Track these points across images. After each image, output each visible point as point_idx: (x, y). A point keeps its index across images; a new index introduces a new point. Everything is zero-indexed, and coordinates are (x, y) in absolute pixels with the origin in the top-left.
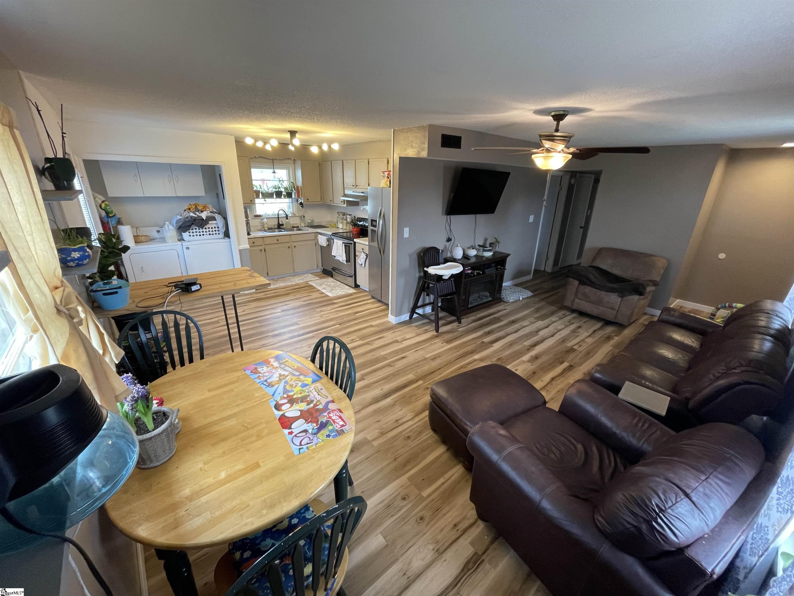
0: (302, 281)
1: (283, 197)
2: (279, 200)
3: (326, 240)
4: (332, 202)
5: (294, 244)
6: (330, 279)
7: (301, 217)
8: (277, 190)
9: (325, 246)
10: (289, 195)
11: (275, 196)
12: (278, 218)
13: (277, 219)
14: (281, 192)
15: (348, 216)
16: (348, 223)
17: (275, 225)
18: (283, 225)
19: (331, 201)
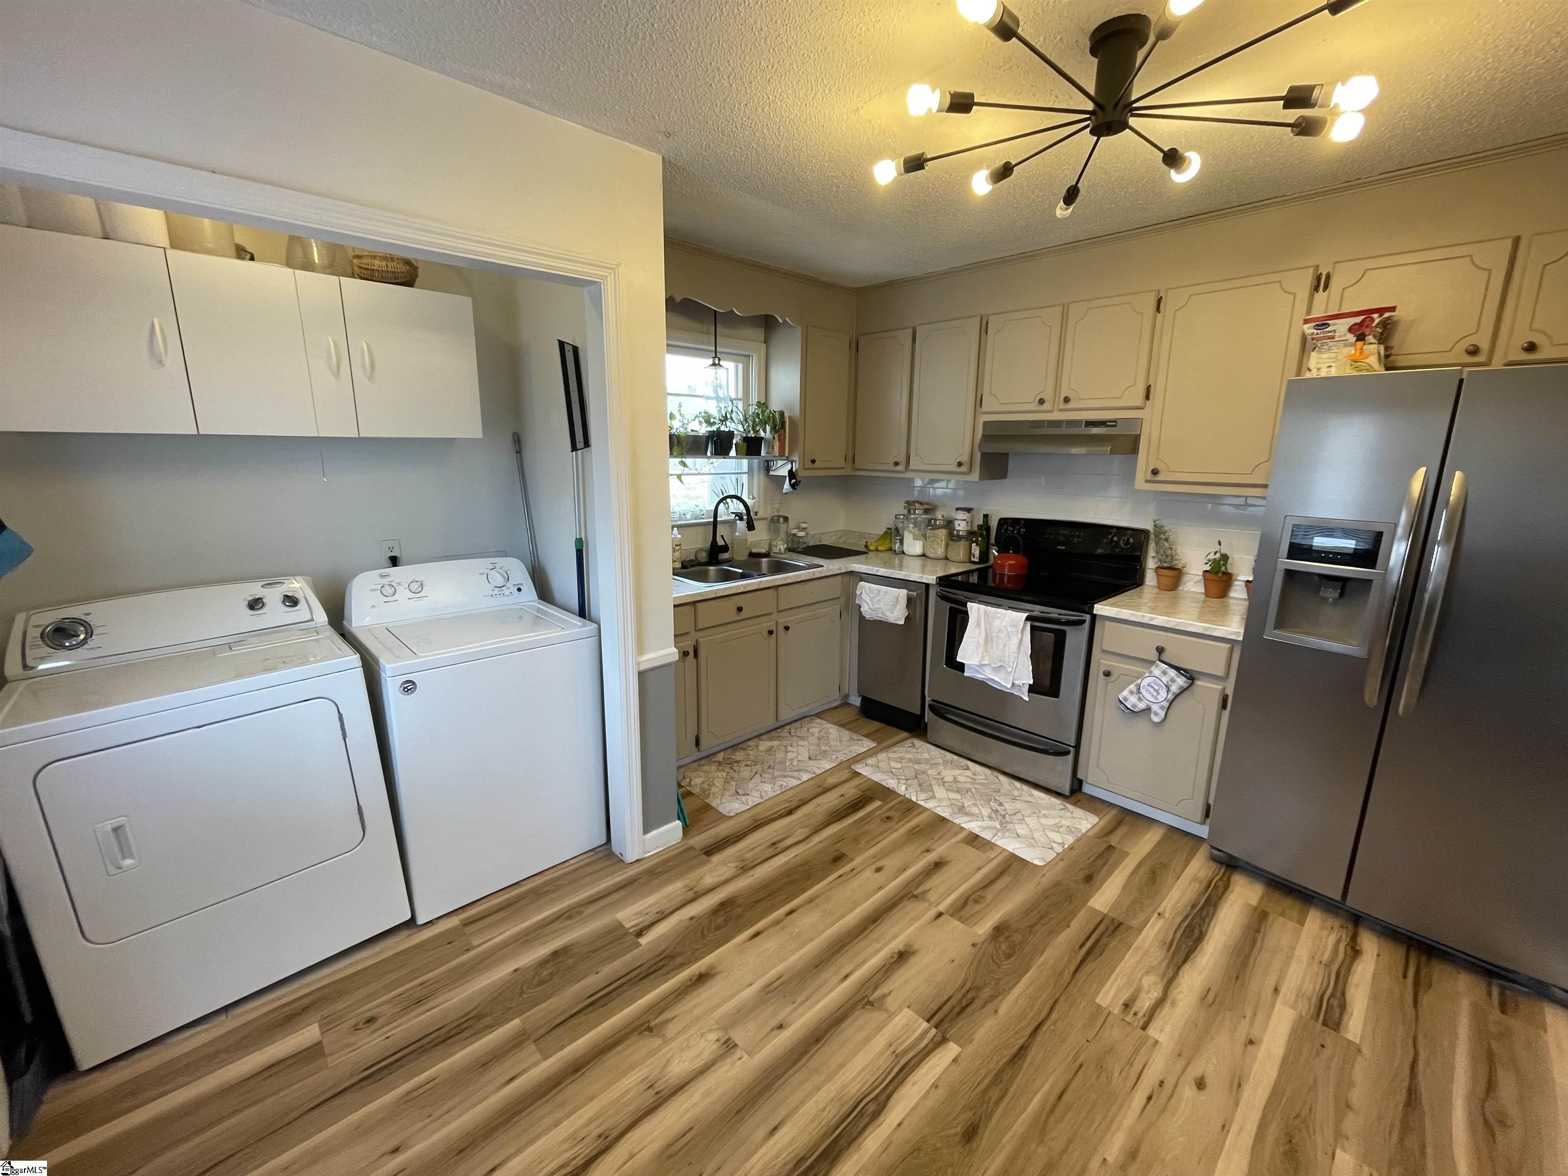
0: (827, 765)
1: (733, 453)
2: (719, 462)
3: (903, 602)
4: (901, 468)
5: (784, 620)
6: (922, 750)
7: (778, 520)
8: (714, 428)
9: (902, 622)
10: (752, 446)
11: (709, 454)
12: (715, 523)
13: (711, 527)
14: (731, 434)
15: (962, 515)
16: (959, 538)
17: (701, 550)
18: (725, 549)
19: (896, 464)
